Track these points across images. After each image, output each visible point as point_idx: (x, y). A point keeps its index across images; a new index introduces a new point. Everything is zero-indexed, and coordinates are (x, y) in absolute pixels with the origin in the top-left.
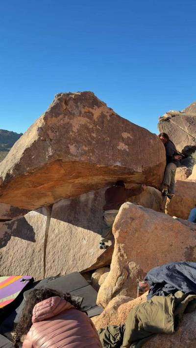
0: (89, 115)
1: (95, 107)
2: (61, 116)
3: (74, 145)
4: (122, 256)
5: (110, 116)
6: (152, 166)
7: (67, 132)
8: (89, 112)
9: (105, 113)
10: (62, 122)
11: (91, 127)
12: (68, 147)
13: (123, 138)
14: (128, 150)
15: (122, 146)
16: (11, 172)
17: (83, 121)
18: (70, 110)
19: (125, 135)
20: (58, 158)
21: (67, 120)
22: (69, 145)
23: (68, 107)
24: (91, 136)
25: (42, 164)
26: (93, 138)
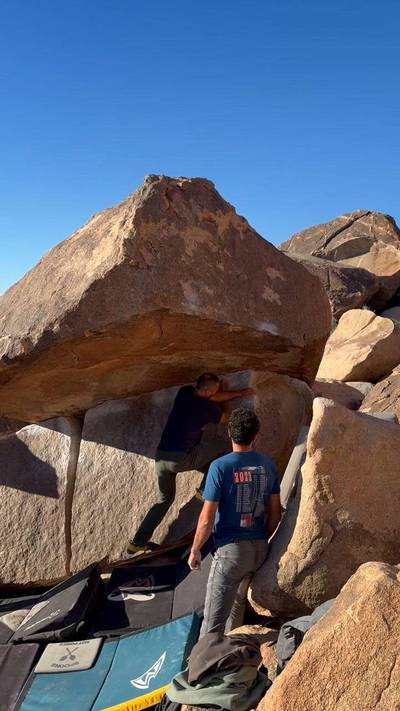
0: (211, 226)
1: (219, 212)
2: (163, 222)
3: (190, 282)
4: (324, 497)
5: (244, 232)
6: (317, 338)
7: (177, 254)
8: (210, 220)
9: (235, 226)
10: (165, 232)
11: (215, 249)
12: (180, 285)
13: (268, 277)
14: (280, 303)
15: (269, 294)
16: (56, 327)
17: (203, 236)
18: (177, 210)
19: (273, 273)
20: (162, 305)
21: (173, 230)
22: (181, 282)
23: (173, 205)
24: (215, 266)
25: (127, 316)
26: (218, 272)
